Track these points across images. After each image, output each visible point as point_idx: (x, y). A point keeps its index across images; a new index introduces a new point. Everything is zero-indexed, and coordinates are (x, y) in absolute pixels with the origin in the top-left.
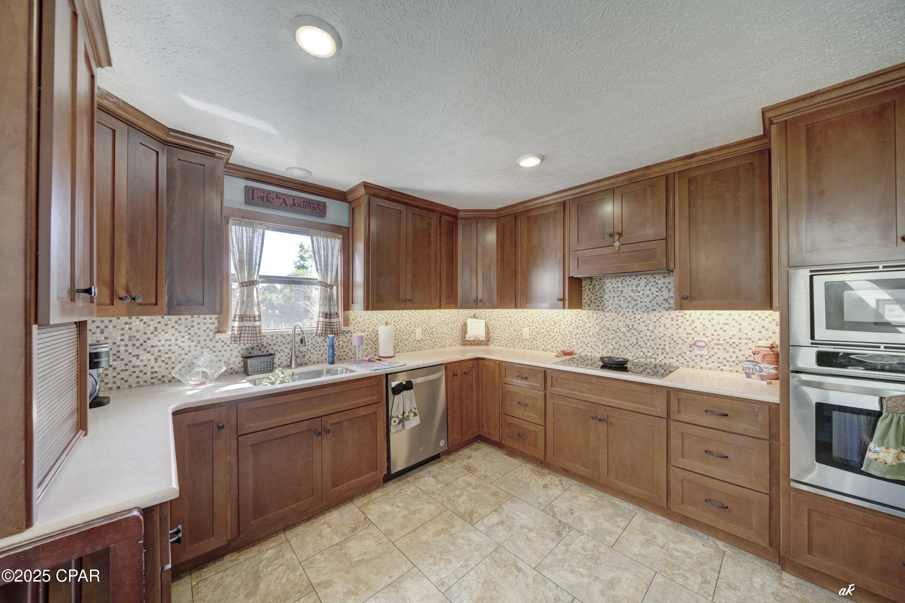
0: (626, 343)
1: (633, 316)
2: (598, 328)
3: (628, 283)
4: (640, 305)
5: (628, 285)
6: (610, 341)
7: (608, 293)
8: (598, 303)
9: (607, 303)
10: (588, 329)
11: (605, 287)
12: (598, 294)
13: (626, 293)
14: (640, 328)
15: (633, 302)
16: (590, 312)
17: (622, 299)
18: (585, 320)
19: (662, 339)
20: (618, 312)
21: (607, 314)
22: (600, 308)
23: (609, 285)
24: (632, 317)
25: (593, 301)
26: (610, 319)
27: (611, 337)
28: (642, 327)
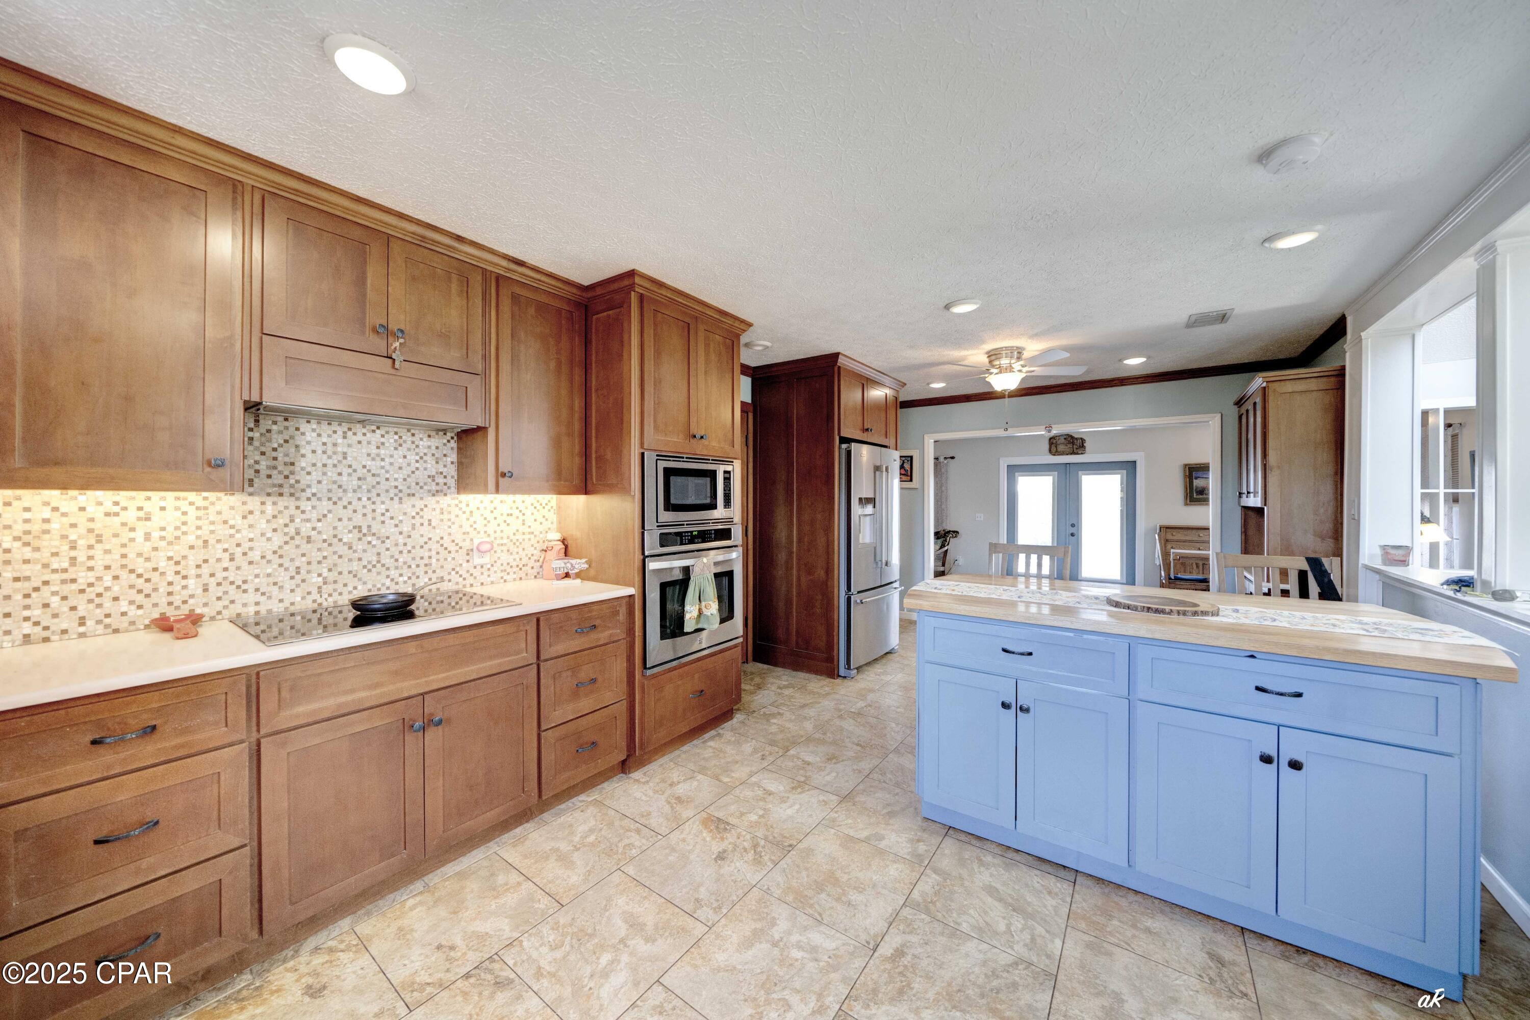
0: (355, 566)
1: (370, 507)
2: (278, 540)
3: (360, 437)
4: (384, 485)
5: (360, 442)
6: (314, 566)
7: (309, 455)
8: (278, 479)
9: (305, 480)
10: (246, 545)
11: (300, 440)
12: (280, 455)
13: (355, 459)
14: (384, 532)
15: (369, 478)
16: (254, 503)
17: (346, 471)
18: (238, 521)
19: (426, 547)
20: (335, 499)
21: (306, 505)
22: (286, 490)
23: (310, 436)
24: (368, 511)
25: (264, 472)
26: (314, 515)
27: (316, 556)
28: (389, 529)
